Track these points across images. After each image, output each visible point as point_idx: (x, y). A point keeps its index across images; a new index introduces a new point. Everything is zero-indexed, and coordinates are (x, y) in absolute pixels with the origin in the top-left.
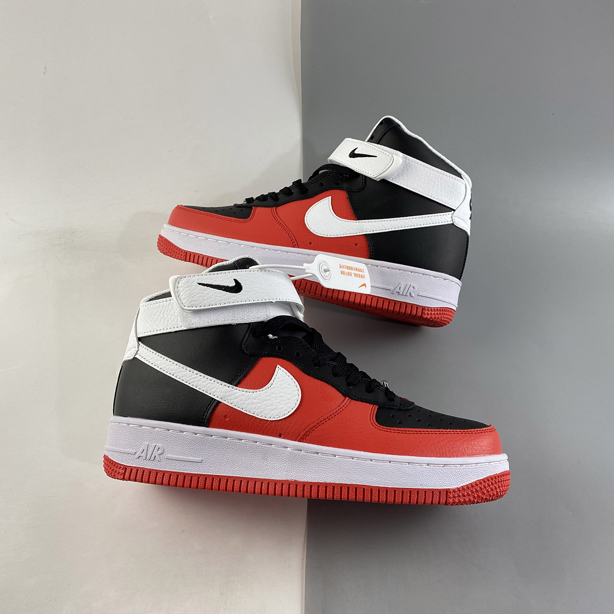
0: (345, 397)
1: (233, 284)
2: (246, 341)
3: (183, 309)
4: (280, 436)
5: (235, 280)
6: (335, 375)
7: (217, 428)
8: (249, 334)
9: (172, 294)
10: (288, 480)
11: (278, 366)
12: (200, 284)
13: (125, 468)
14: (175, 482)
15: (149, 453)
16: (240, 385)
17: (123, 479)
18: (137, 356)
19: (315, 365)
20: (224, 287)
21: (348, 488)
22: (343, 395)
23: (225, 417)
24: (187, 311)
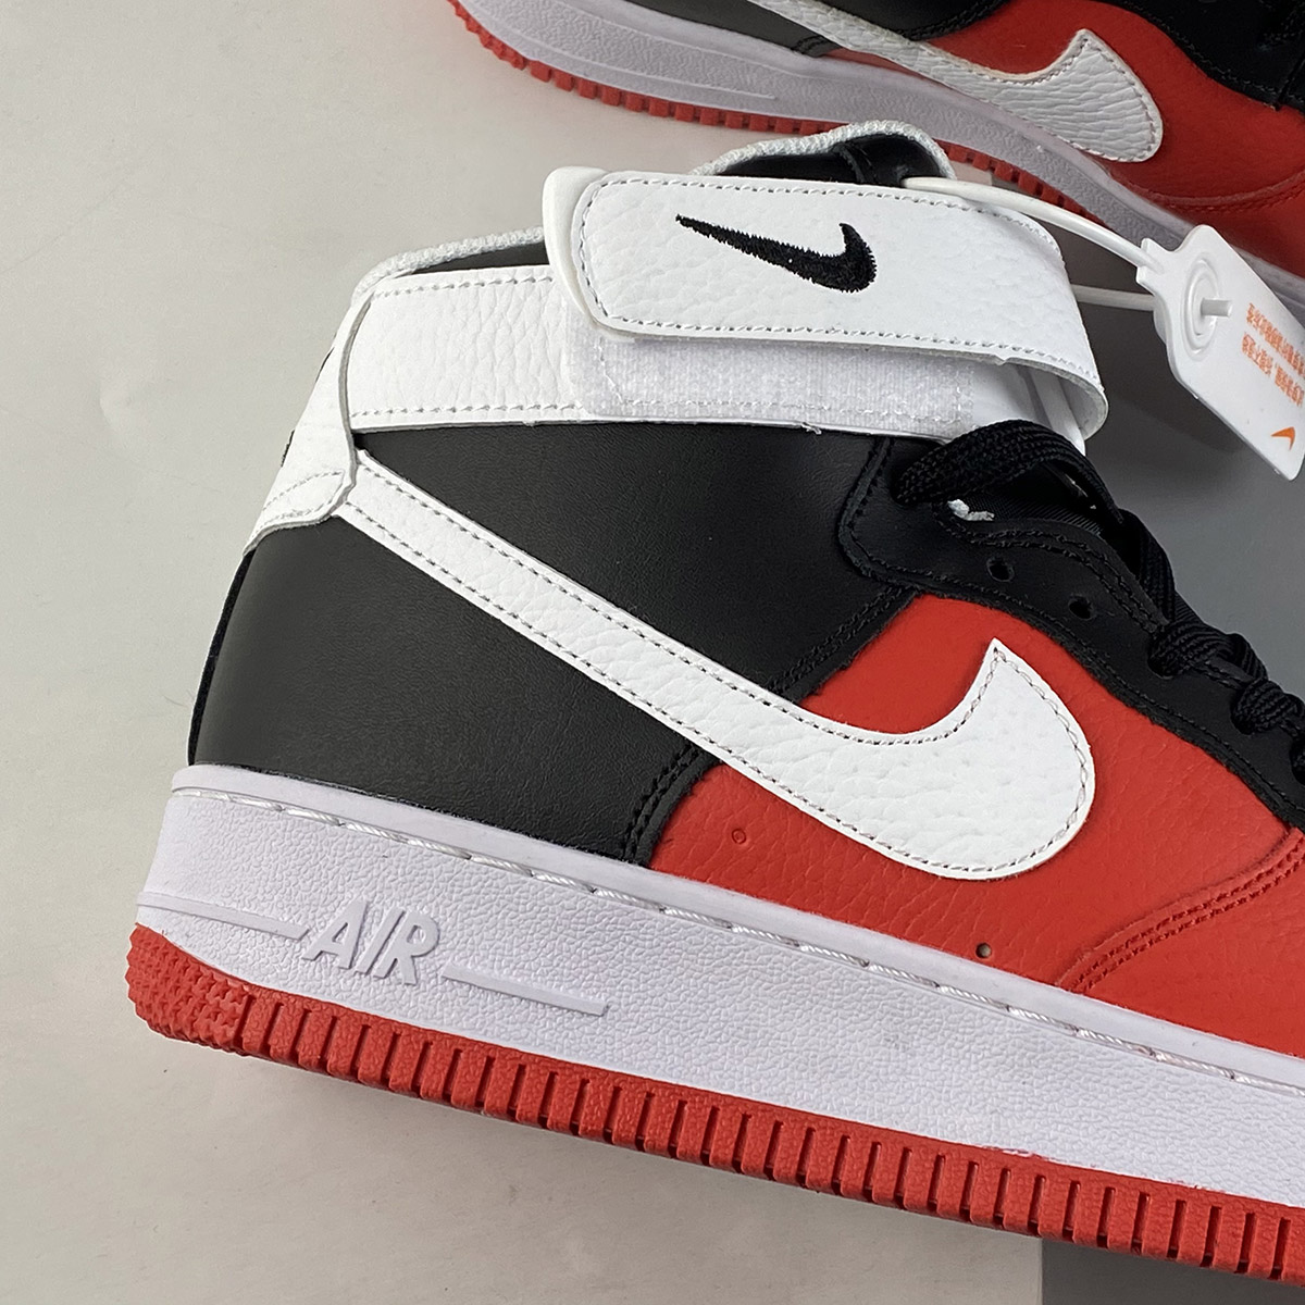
0: (1288, 828)
1: (835, 247)
2: (859, 513)
3: (595, 322)
4: (978, 955)
5: (847, 230)
6: (1245, 726)
7: (691, 877)
8: (874, 482)
9: (553, 252)
10: (999, 1151)
11: (995, 643)
12: (686, 222)
13: (249, 996)
14: (474, 1090)
15: (369, 945)
16: (814, 701)
17: (236, 1045)
18: (344, 513)
19: (1156, 666)
20: (796, 252)
21: (1284, 1224)
22: (1278, 817)
23: (737, 832)
24: (609, 336)
